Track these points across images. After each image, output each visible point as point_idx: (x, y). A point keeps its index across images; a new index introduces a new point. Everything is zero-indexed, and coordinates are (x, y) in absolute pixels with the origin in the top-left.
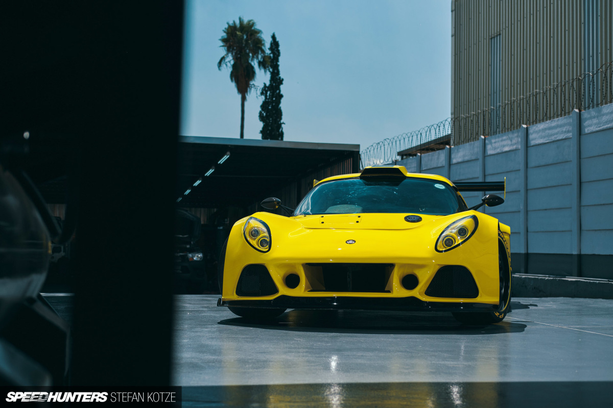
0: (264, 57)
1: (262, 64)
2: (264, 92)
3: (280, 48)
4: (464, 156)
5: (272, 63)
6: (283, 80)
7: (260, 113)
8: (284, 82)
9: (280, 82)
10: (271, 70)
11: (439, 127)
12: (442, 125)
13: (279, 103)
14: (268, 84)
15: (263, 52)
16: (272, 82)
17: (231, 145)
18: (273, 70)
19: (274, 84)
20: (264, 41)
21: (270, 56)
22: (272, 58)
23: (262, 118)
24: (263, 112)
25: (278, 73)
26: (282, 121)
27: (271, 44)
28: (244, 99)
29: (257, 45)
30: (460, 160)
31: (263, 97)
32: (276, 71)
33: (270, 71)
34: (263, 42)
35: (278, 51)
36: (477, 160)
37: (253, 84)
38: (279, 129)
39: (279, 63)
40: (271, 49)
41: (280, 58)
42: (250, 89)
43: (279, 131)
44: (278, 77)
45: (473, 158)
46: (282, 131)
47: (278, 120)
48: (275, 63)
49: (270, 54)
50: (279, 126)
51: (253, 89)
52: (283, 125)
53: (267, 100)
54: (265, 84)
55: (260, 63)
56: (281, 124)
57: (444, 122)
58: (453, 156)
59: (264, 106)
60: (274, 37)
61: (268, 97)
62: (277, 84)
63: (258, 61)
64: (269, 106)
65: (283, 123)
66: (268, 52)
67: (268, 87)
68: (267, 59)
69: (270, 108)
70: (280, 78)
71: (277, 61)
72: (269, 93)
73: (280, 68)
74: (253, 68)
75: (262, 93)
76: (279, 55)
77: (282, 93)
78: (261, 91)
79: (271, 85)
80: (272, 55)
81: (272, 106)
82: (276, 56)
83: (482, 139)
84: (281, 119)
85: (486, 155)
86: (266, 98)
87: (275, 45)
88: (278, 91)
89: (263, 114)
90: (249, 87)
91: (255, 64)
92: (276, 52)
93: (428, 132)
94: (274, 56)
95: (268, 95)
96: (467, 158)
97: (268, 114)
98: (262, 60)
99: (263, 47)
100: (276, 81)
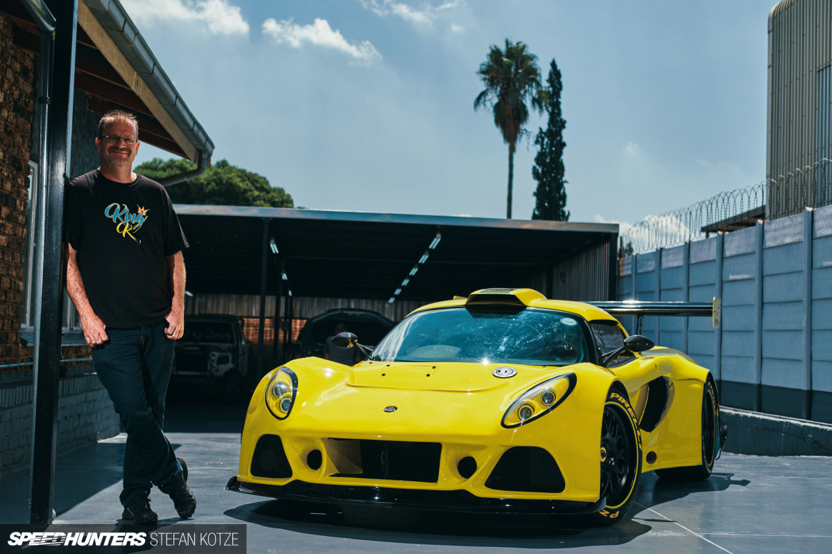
0: (539, 93)
1: (537, 102)
2: (540, 140)
3: (563, 80)
4: (739, 247)
5: (551, 100)
6: (565, 122)
7: (534, 168)
8: (566, 125)
9: (562, 124)
10: (550, 109)
11: (712, 204)
12: (715, 201)
13: (560, 153)
14: (545, 128)
15: (539, 84)
16: (551, 126)
17: (440, 226)
18: (553, 110)
19: (554, 129)
20: (540, 69)
21: (549, 92)
22: (551, 93)
23: (536, 174)
24: (538, 167)
25: (559, 113)
26: (564, 179)
27: (550, 74)
28: (512, 150)
29: (531, 74)
30: (734, 252)
31: (538, 147)
32: (556, 111)
33: (548, 111)
34: (538, 72)
35: (560, 84)
36: (753, 253)
37: (525, 130)
38: (561, 189)
39: (560, 100)
40: (550, 80)
41: (563, 93)
42: (521, 136)
43: (559, 193)
44: (558, 119)
45: (750, 250)
46: (564, 193)
47: (559, 177)
48: (555, 100)
49: (548, 87)
50: (560, 185)
51: (524, 136)
52: (565, 185)
53: (544, 151)
54: (541, 129)
55: (534, 101)
56: (563, 183)
57: (717, 198)
58: (726, 246)
59: (540, 159)
60: (554, 65)
61: (545, 147)
62: (558, 129)
63: (531, 98)
64: (546, 158)
65: (566, 182)
66: (545, 84)
67: (545, 133)
68: (544, 95)
69: (548, 160)
70: (561, 119)
71: (558, 96)
72: (546, 140)
73: (562, 107)
74: (524, 106)
75: (537, 142)
76: (560, 89)
77: (565, 139)
78: (535, 139)
79: (549, 130)
80: (551, 89)
81: (551, 159)
82: (556, 90)
83: (760, 224)
84: (562, 175)
85: (764, 247)
86: (542, 148)
87: (555, 75)
88: (559, 138)
89: (538, 170)
90: (519, 133)
91: (528, 102)
92: (558, 86)
93: (699, 210)
94: (554, 91)
95: (545, 143)
96: (742, 251)
97: (545, 169)
98: (537, 97)
99: (538, 78)
100: (557, 124)
